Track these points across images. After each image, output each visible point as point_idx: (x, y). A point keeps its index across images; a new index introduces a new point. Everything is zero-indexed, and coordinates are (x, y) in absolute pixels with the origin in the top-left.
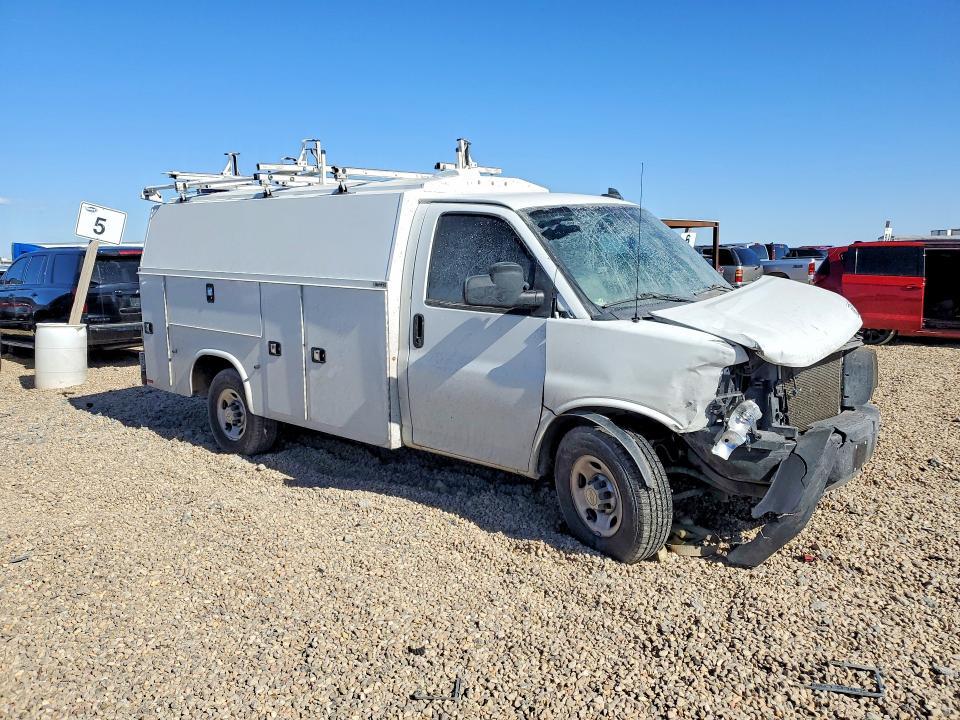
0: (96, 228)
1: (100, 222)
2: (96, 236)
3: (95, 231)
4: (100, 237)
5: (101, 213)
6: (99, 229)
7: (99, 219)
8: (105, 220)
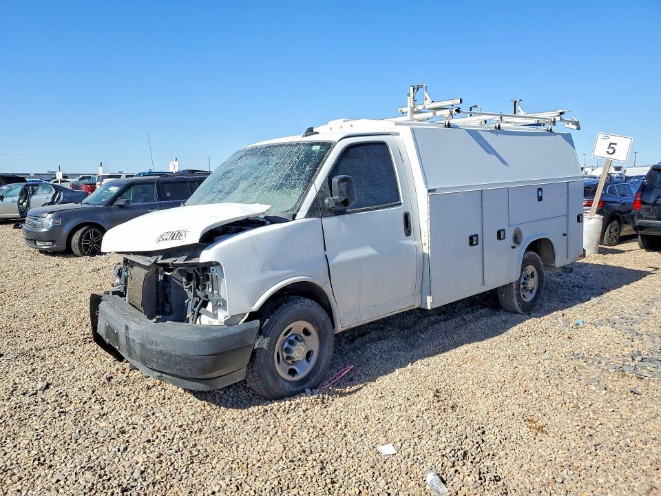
0: (608, 150)
1: (612, 146)
2: (608, 156)
3: (608, 152)
4: (612, 156)
5: (613, 139)
6: (611, 151)
7: (611, 144)
8: (615, 144)
